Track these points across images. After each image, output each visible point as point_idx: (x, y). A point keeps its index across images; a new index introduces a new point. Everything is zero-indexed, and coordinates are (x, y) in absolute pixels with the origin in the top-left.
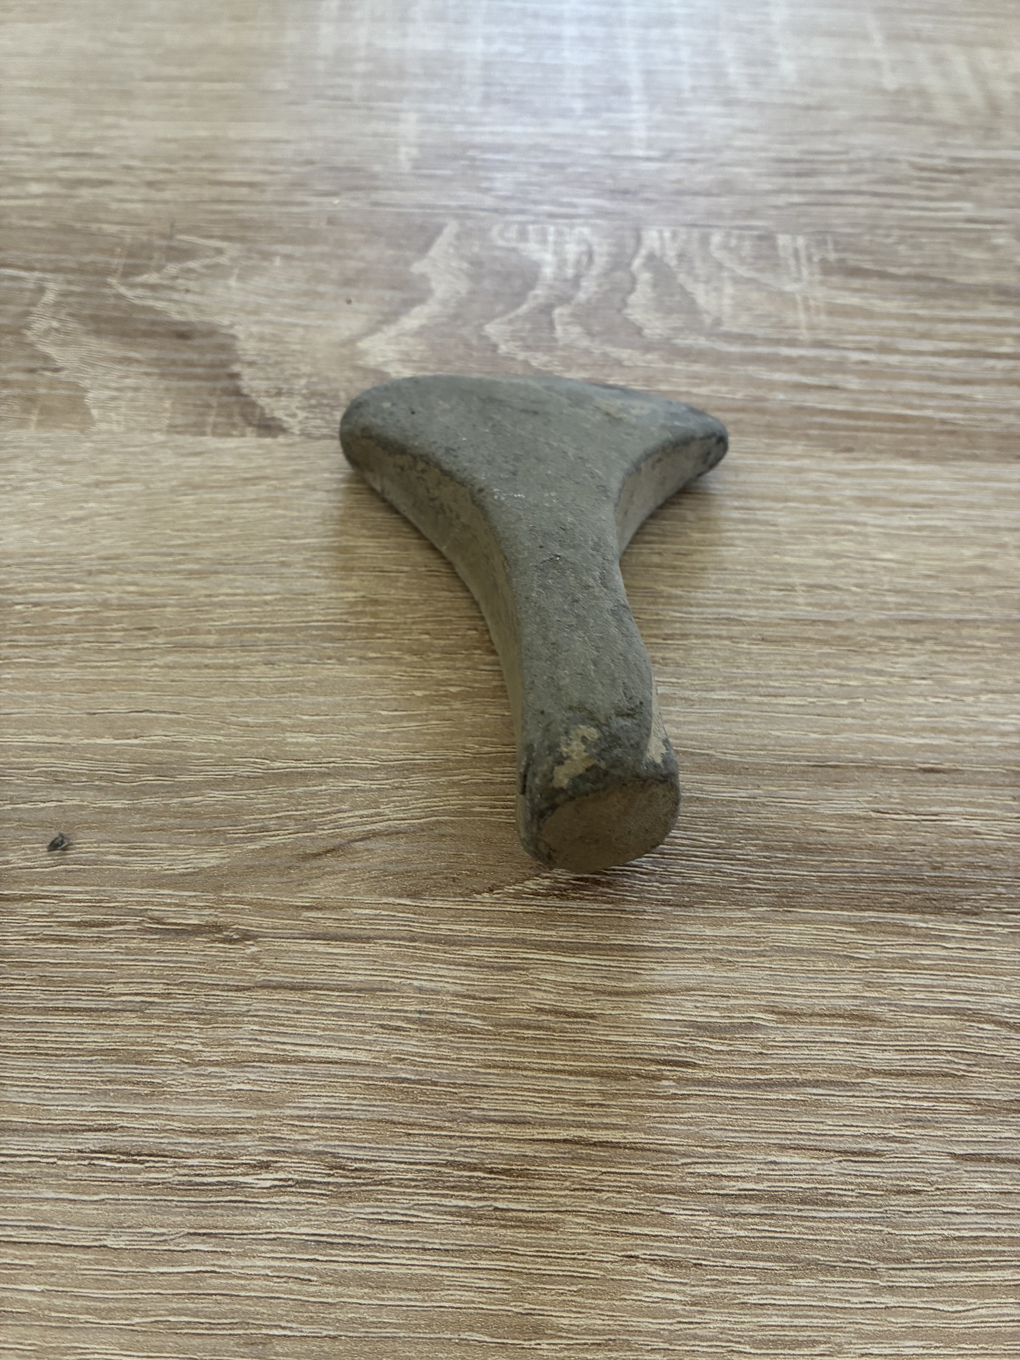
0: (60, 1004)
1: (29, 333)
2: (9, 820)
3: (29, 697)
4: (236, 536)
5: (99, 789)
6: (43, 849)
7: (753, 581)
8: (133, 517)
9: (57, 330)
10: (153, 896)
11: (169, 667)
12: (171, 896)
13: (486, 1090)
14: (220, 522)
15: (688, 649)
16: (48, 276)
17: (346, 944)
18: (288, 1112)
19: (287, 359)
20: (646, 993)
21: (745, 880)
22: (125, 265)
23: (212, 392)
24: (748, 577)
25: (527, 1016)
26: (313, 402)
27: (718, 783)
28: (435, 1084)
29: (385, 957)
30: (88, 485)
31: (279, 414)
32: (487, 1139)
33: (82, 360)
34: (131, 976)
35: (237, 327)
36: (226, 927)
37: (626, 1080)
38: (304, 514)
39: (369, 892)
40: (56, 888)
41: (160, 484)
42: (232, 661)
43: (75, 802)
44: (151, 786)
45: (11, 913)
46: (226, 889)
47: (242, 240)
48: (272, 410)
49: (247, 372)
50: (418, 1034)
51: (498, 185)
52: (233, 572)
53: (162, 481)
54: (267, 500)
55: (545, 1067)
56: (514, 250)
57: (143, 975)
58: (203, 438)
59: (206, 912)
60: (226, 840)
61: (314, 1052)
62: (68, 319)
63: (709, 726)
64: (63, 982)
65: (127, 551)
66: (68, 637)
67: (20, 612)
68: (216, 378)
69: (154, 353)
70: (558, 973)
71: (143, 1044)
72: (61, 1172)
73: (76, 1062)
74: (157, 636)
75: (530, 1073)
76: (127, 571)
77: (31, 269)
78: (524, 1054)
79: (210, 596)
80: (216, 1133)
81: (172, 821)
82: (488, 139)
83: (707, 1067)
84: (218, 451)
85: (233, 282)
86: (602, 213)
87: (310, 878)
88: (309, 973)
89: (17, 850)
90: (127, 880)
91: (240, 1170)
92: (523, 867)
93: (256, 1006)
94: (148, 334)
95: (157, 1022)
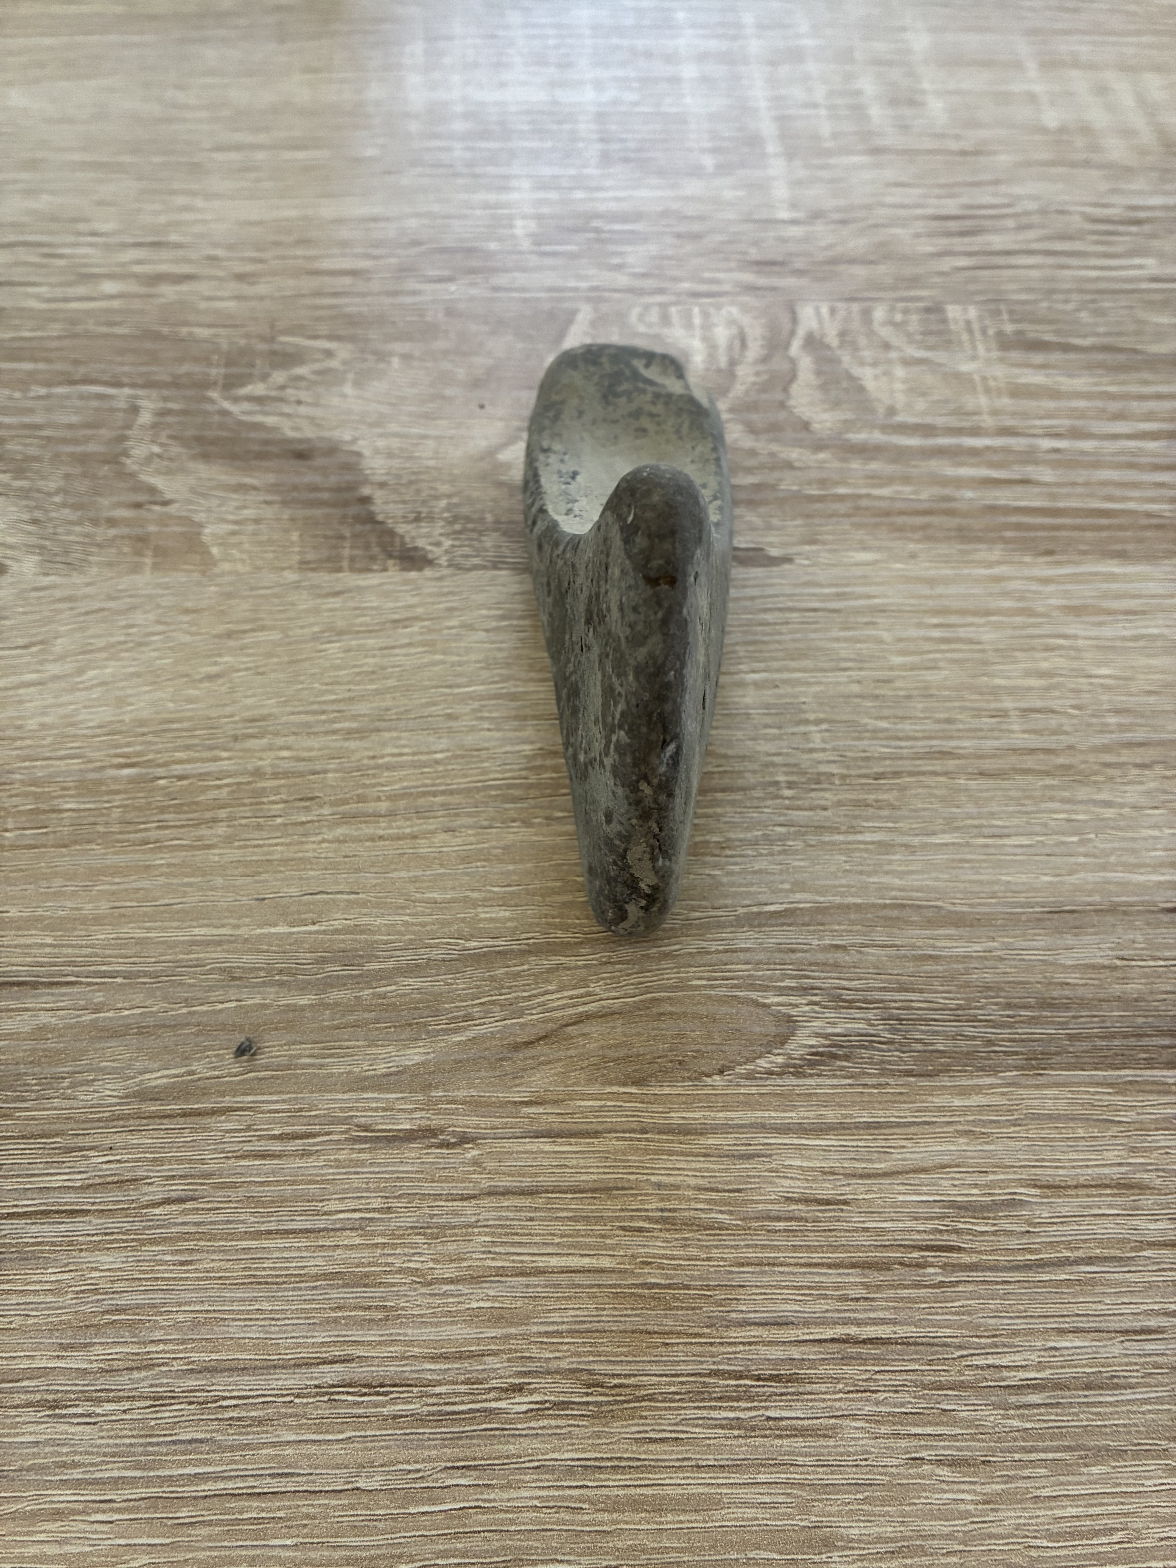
0: (273, 1227)
1: (128, 461)
2: (188, 1024)
3: (189, 885)
4: (394, 687)
5: (281, 984)
6: (229, 1057)
7: (963, 709)
8: (274, 671)
9: (159, 456)
10: (357, 1101)
11: (340, 842)
12: (376, 1100)
13: (741, 1291)
14: (373, 672)
15: (903, 789)
16: (140, 392)
17: (573, 1140)
18: (535, 1329)
19: (422, 477)
20: (898, 1173)
21: (990, 1042)
22: (226, 376)
23: (343, 520)
24: (957, 704)
25: (776, 1207)
26: (457, 527)
27: (950, 938)
28: (687, 1287)
29: (616, 1152)
30: (219, 636)
31: (421, 543)
32: (750, 1344)
33: (193, 490)
34: (345, 1191)
35: (360, 442)
36: (442, 1130)
37: (889, 1269)
38: (465, 658)
39: (590, 1081)
40: (250, 1098)
41: (299, 632)
42: (408, 830)
43: (257, 1001)
44: (338, 977)
45: (205, 1129)
46: (436, 1088)
47: (353, 339)
48: (413, 538)
49: (379, 496)
50: (662, 1235)
51: (630, 260)
52: (395, 729)
53: (302, 627)
54: (423, 644)
55: (802, 1261)
56: (657, 337)
57: (358, 1190)
58: (341, 575)
59: (418, 1115)
60: (428, 1032)
61: (554, 1262)
62: (170, 442)
63: (934, 875)
64: (273, 1202)
65: (274, 710)
66: (223, 814)
67: (164, 788)
68: (346, 504)
69: (271, 478)
70: (802, 1157)
71: (369, 1264)
72: (300, 1410)
73: (300, 1289)
74: (321, 806)
75: (786, 1269)
76: (277, 734)
77: (118, 384)
78: (777, 1248)
79: (374, 757)
80: (460, 1357)
81: (366, 1015)
82: (613, 206)
83: (971, 1250)
84: (360, 589)
85: (348, 389)
86: (751, 289)
87: (524, 1070)
88: (536, 1175)
89: (200, 1059)
90: (326, 1085)
91: (492, 1395)
92: (752, 1045)
93: (485, 1215)
94: (262, 456)
95: (380, 1240)
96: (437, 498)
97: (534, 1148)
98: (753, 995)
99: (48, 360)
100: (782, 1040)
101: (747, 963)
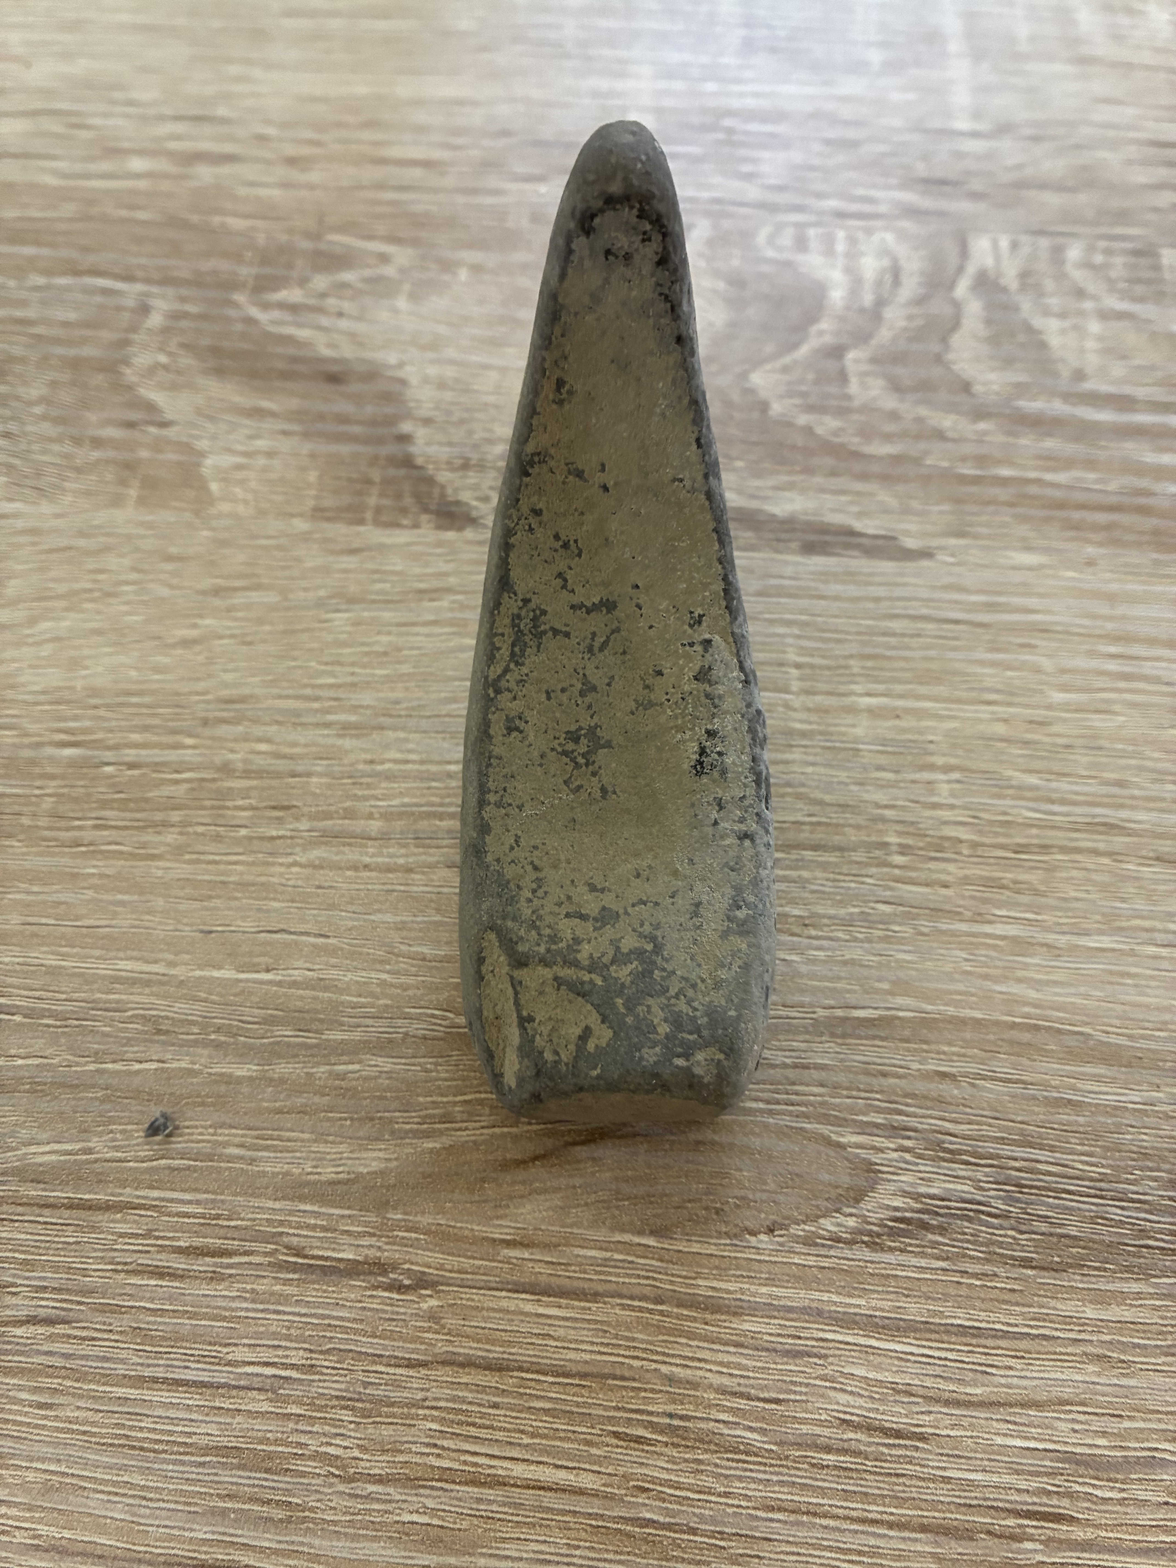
0: (160, 1373)
1: (128, 371)
2: (93, 1086)
3: (122, 903)
4: (408, 674)
5: (218, 1045)
6: (139, 1134)
7: (1141, 769)
8: (264, 641)
9: (165, 367)
10: (291, 1213)
11: (315, 867)
12: (316, 1215)
13: (765, 1545)
14: (385, 654)
15: (1051, 869)
16: (155, 289)
17: (563, 1301)
19: (478, 415)
20: (999, 1404)
21: (1143, 1233)
22: (257, 277)
23: (374, 461)
24: (1133, 762)
25: (826, 1432)
27: (1097, 1079)
28: (694, 1531)
29: (618, 1324)
30: (204, 593)
33: (199, 412)
34: (258, 1335)
35: (408, 368)
36: (394, 1267)
37: (971, 1539)
39: (594, 1224)
40: (156, 1194)
41: (302, 594)
42: (401, 861)
43: (183, 1065)
44: (289, 1044)
45: (93, 1229)
46: (395, 1208)
47: (415, 242)
48: (456, 490)
49: (421, 434)
50: (667, 1451)
51: (765, 168)
52: (403, 729)
53: (306, 590)
54: (451, 623)
55: (854, 1514)
56: (788, 264)
57: (275, 1335)
58: (362, 529)
59: (366, 1241)
60: (393, 1133)
61: (519, 1470)
62: (180, 351)
63: (1082, 990)
64: (163, 1338)
65: (258, 691)
66: (176, 816)
67: (110, 776)
68: (380, 441)
69: (294, 403)
70: (870, 1365)
71: (276, 1442)
73: (183, 1463)
74: (297, 819)
75: (832, 1523)
76: (256, 721)
77: (129, 278)
78: (822, 1492)
79: (372, 762)
81: (317, 1099)
82: (750, 103)
83: (1088, 1523)
84: (382, 548)
85: (402, 303)
86: (912, 212)
87: (511, 1198)
88: (510, 1344)
89: (102, 1133)
90: (253, 1187)
92: (816, 1197)
93: (435, 1392)
94: (286, 376)
95: (295, 1410)
97: (512, 1305)
98: (825, 1129)
99: (52, 245)
100: (858, 1196)
101: (822, 1085)
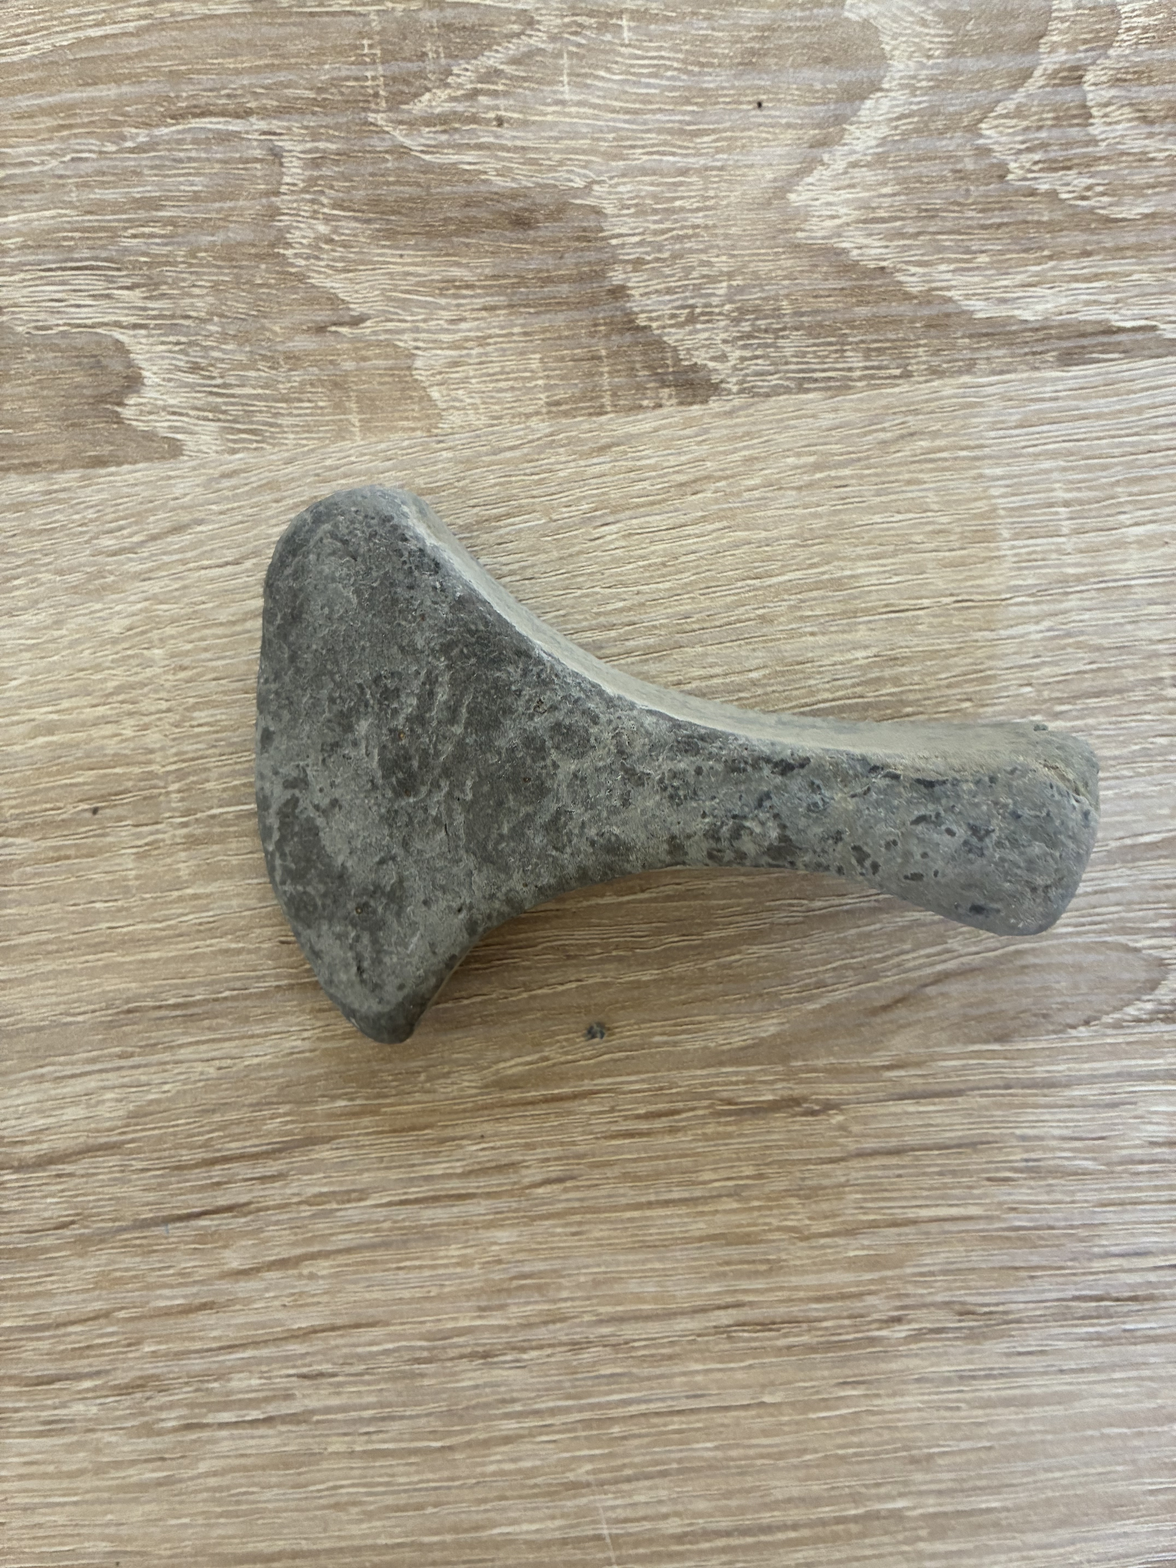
0: (653, 1198)
1: (289, 253)
2: (531, 1010)
5: (620, 959)
6: (580, 1039)
9: (328, 240)
10: (717, 1075)
12: (736, 1073)
13: (1104, 1228)
17: (936, 1100)
18: (909, 1271)
19: (689, 244)
22: (387, 81)
23: (593, 329)
26: (746, 327)
29: (980, 1108)
31: (701, 358)
32: (1111, 1272)
34: (716, 1162)
35: (598, 190)
36: (805, 1099)
38: (775, 533)
39: (952, 1041)
40: (609, 1080)
41: (564, 510)
43: (597, 980)
44: (678, 948)
45: (570, 1113)
46: (795, 1058)
48: (689, 350)
50: (1027, 1182)
52: (700, 643)
53: (567, 505)
54: (718, 516)
57: (728, 1160)
58: (604, 419)
59: (779, 1085)
60: (780, 1003)
61: (925, 1213)
62: (337, 212)
68: (594, 301)
70: (1168, 1103)
71: (749, 1225)
77: (242, 112)
78: (1140, 1189)
81: (713, 988)
84: (629, 438)
87: (883, 1034)
88: (902, 1135)
89: (551, 1044)
90: (682, 1063)
91: (874, 1326)
92: (1120, 992)
93: (854, 1175)
95: (756, 1203)
96: (713, 279)
97: (898, 1109)
98: (1122, 939)
100: (1153, 985)
101: (1118, 904)
